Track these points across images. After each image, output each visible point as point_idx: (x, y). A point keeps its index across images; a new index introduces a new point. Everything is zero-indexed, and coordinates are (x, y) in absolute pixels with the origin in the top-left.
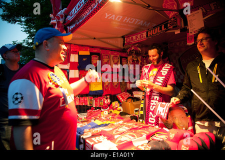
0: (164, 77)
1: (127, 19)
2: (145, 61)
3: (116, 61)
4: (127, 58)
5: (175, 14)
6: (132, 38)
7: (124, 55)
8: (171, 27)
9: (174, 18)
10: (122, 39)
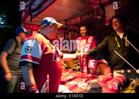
0: (90, 44)
1: (68, 9)
2: (79, 35)
3: (61, 35)
4: (68, 33)
5: (98, 7)
6: (71, 21)
7: (66, 32)
8: (96, 15)
9: (97, 9)
10: (65, 22)
